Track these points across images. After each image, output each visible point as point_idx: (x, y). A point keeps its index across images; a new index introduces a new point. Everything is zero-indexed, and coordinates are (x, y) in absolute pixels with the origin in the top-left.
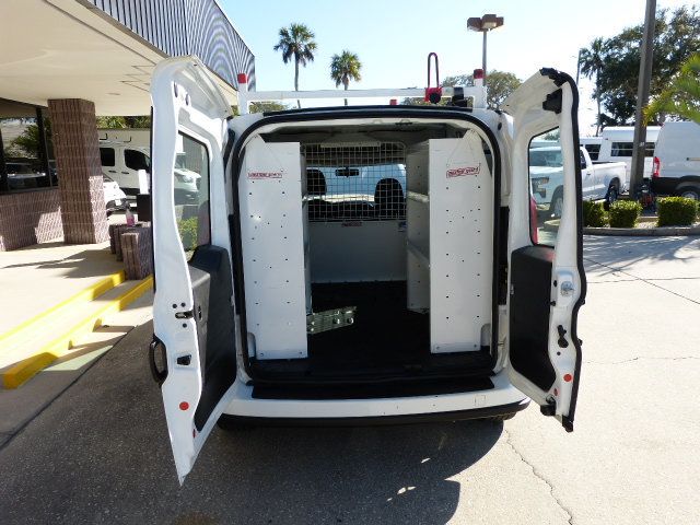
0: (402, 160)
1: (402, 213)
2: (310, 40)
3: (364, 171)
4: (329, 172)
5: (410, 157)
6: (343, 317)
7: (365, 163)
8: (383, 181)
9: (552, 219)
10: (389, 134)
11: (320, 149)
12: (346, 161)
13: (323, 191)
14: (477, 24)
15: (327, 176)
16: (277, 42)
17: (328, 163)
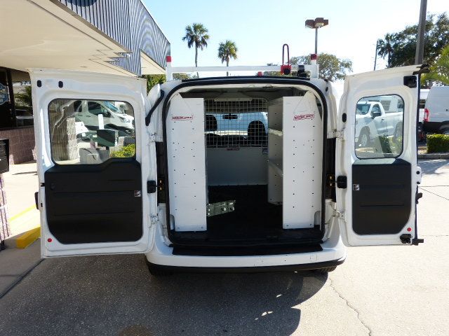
0: (264, 110)
1: (264, 142)
2: (205, 34)
3: (241, 116)
4: (219, 117)
5: (270, 107)
6: (227, 206)
7: (241, 111)
8: (253, 122)
9: (360, 147)
10: (257, 93)
11: (214, 102)
12: (230, 110)
13: (215, 128)
14: (312, 24)
15: (218, 119)
16: (185, 35)
17: (219, 111)
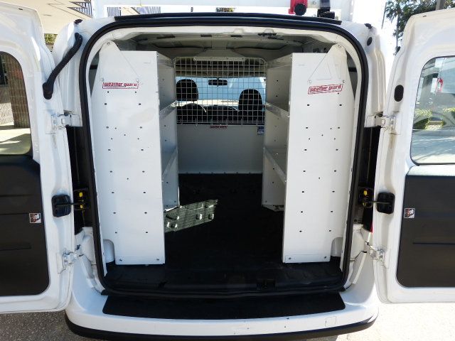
0: (262, 74)
1: (260, 119)
3: (232, 82)
4: (202, 83)
5: (270, 71)
6: (204, 212)
7: (231, 75)
8: (246, 91)
10: (253, 51)
11: (193, 62)
12: (215, 73)
13: (195, 97)
15: (198, 85)
17: (199, 74)
